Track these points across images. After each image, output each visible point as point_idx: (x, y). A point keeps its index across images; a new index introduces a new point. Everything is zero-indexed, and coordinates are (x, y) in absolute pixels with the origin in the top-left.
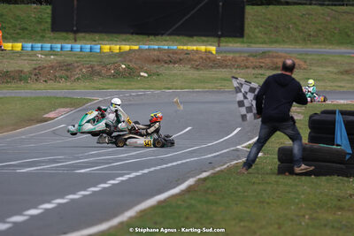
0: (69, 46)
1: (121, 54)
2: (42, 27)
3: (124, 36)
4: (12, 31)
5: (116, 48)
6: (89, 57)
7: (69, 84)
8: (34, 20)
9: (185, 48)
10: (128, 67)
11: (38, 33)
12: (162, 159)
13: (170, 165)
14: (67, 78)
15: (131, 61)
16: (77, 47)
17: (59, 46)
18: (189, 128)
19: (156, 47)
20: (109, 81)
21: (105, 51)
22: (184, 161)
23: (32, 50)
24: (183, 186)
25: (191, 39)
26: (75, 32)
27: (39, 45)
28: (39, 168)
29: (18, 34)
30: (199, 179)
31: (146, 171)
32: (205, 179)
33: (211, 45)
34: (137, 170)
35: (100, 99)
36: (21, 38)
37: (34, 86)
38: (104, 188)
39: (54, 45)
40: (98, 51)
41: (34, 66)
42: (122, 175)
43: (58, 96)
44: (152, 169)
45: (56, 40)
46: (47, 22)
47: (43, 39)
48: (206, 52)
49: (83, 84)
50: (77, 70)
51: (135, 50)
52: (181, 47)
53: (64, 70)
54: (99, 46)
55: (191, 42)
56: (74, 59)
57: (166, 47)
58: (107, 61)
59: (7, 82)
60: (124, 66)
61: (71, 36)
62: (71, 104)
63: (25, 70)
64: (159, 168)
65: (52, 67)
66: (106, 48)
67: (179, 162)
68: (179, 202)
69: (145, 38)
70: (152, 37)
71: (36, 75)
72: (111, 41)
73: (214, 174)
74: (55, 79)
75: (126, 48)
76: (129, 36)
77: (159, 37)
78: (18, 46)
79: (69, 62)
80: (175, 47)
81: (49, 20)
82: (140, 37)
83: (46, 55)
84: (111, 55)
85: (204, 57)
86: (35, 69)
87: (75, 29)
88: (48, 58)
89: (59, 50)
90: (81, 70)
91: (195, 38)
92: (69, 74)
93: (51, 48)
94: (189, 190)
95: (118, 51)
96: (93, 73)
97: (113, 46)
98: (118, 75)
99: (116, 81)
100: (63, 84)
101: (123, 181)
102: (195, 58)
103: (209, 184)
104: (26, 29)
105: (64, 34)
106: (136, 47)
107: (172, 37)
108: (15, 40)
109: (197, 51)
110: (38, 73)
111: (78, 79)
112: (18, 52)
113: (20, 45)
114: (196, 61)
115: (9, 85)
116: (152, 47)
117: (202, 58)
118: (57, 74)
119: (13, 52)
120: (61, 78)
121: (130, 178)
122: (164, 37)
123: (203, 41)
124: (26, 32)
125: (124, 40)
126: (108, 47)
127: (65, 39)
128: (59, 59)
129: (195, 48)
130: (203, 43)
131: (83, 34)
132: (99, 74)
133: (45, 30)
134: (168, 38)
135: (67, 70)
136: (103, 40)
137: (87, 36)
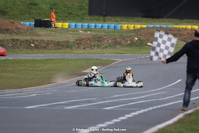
0: (100, 25)
1: (135, 31)
2: (82, 12)
3: (137, 19)
4: (62, 15)
5: (131, 27)
6: (114, 32)
7: (100, 50)
8: (77, 8)
9: (178, 26)
10: (139, 39)
11: (79, 16)
12: (161, 101)
13: (166, 105)
14: (99, 46)
15: (141, 35)
16: (106, 25)
17: (93, 25)
18: (180, 80)
19: (158, 26)
20: (127, 48)
21: (124, 28)
22: (176, 102)
23: (75, 27)
24: (175, 119)
25: (181, 21)
26: (104, 16)
27: (80, 24)
28: (79, 106)
29: (66, 17)
30: (187, 115)
31: (151, 109)
32: (190, 115)
33: (195, 25)
34: (144, 108)
35: (121, 60)
36: (69, 20)
37: (77, 52)
38: (123, 120)
39: (90, 24)
40: (120, 28)
41: (76, 38)
42: (134, 111)
43: (92, 58)
44: (155, 107)
45: (92, 21)
46: (85, 9)
47: (82, 20)
48: (191, 29)
49: (109, 50)
50: (105, 41)
51: (144, 28)
52: (175, 26)
53: (97, 41)
54: (120, 25)
55: (182, 23)
56: (103, 34)
57: (165, 26)
58: (125, 35)
59: (59, 49)
60: (136, 39)
61: (102, 18)
62: (101, 64)
63: (71, 41)
64: (159, 106)
65: (89, 39)
66: (125, 26)
67: (173, 103)
68: (173, 130)
69: (151, 20)
70: (155, 19)
71: (78, 44)
72: (128, 22)
73: (196, 111)
74: (91, 47)
75: (138, 26)
76: (141, 19)
77: (160, 20)
78: (66, 25)
79: (100, 36)
80: (171, 26)
81: (87, 8)
82: (148, 19)
83: (85, 31)
84: (128, 31)
85: (190, 33)
86: (77, 40)
87: (104, 13)
88: (86, 33)
89: (93, 27)
90: (108, 41)
91: (185, 20)
92: (100, 43)
93: (88, 26)
94: (180, 121)
95: (133, 29)
96: (116, 43)
97: (129, 25)
98: (133, 44)
99: (131, 49)
100: (95, 50)
101: (135, 115)
102: (184, 33)
103: (193, 118)
104: (72, 13)
105: (97, 17)
106: (145, 26)
107: (169, 19)
108: (64, 21)
109: (186, 29)
110: (80, 43)
111: (106, 47)
112: (66, 29)
113: (67, 24)
114: (185, 35)
115: (60, 51)
116: (156, 26)
117: (189, 33)
118: (92, 44)
119: (62, 28)
120: (95, 46)
121: (140, 114)
122: (164, 20)
123: (190, 22)
124: (72, 15)
125: (137, 21)
126: (126, 25)
127: (98, 20)
128: (93, 33)
129: (184, 27)
130: (190, 23)
131: (109, 17)
132: (120, 44)
133: (84, 14)
134: (166, 20)
135: (99, 41)
136: (123, 21)
137: (112, 18)
